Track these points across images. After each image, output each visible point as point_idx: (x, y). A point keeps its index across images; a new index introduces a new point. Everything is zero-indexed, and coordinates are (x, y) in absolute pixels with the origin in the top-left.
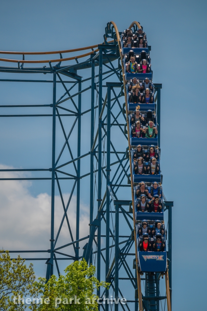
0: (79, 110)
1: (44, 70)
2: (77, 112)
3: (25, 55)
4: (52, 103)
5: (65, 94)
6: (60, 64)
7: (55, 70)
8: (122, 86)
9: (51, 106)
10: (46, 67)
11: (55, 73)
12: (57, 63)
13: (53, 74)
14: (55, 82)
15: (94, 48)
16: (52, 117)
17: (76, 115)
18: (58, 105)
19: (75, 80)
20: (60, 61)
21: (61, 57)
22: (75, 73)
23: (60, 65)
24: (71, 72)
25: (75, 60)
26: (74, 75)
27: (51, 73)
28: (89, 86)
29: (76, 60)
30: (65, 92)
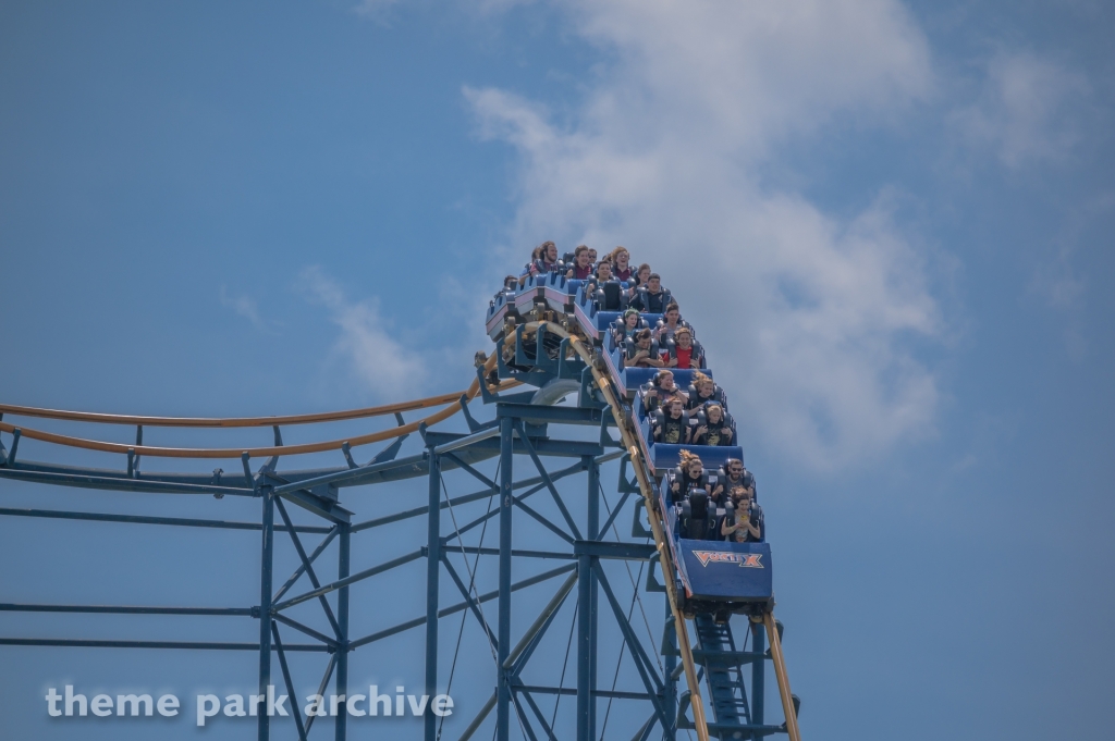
0: (341, 627)
1: (218, 485)
2: (334, 637)
3: (144, 427)
4: (258, 603)
5: (299, 573)
6: (273, 463)
7: (269, 486)
8: (652, 556)
9: (254, 612)
10: (222, 475)
11: (270, 496)
12: (266, 460)
13: (262, 498)
14: (268, 527)
15: (404, 414)
16: (258, 653)
17: (329, 650)
18: (279, 612)
19: (330, 524)
20: (275, 455)
21: (278, 442)
22: (332, 498)
23: (274, 468)
24: (321, 495)
25: (340, 451)
26: (326, 505)
27: (255, 494)
28: (420, 549)
29: (347, 452)
30: (300, 563)
